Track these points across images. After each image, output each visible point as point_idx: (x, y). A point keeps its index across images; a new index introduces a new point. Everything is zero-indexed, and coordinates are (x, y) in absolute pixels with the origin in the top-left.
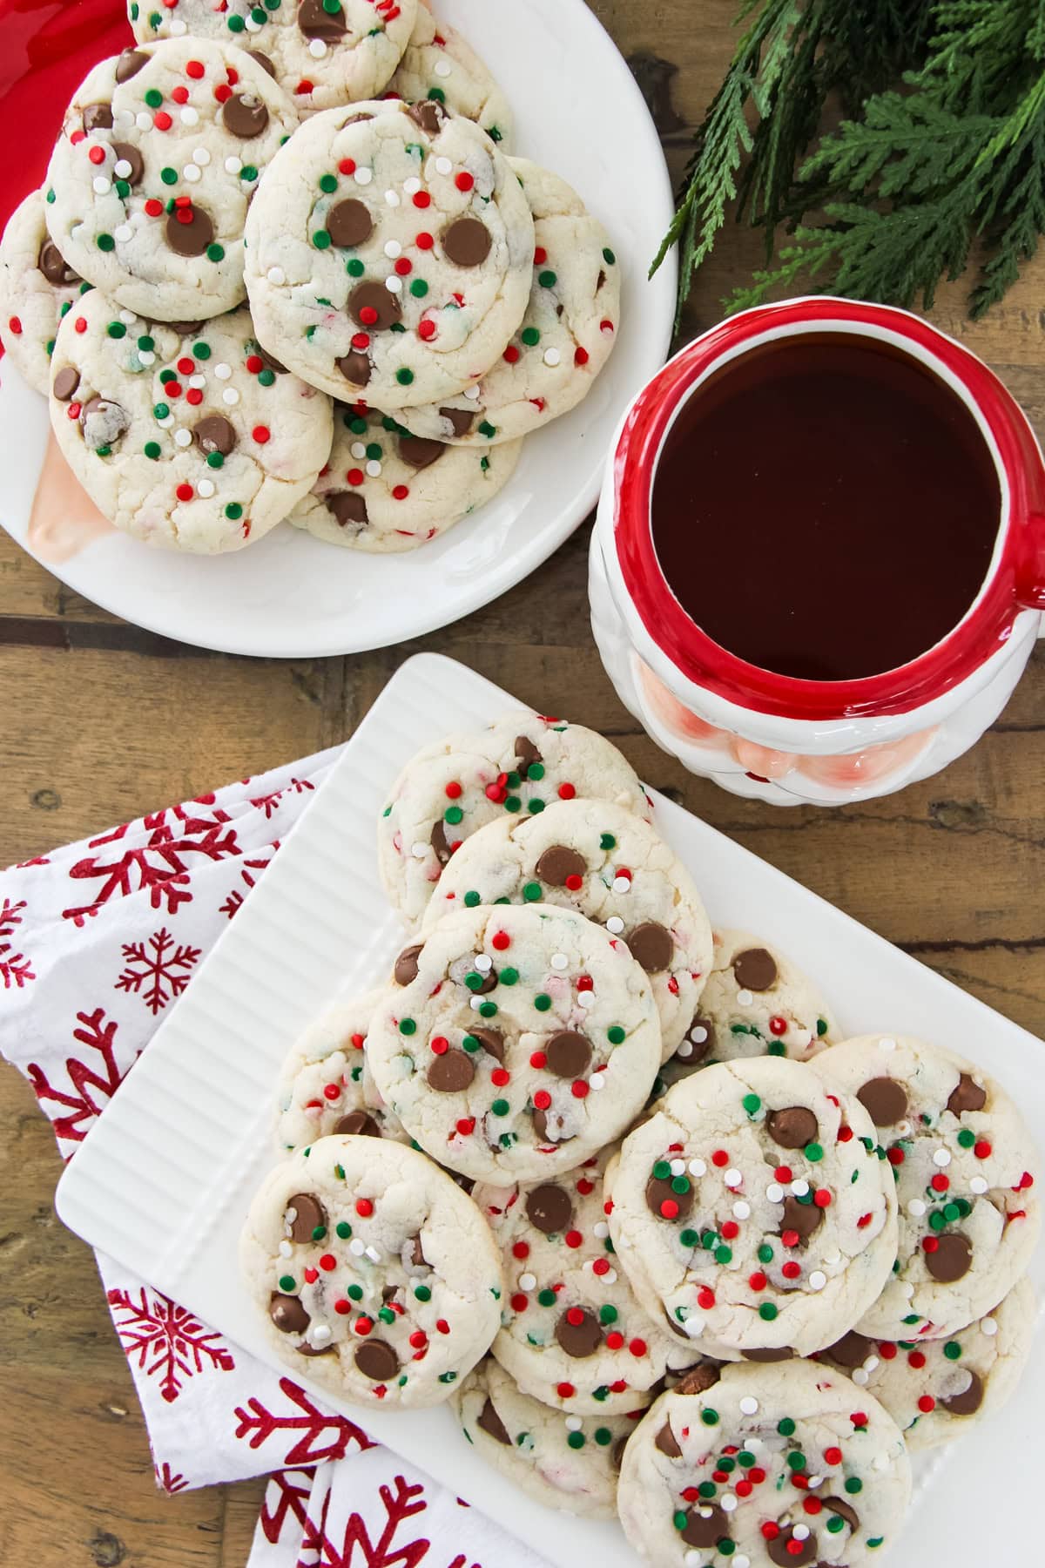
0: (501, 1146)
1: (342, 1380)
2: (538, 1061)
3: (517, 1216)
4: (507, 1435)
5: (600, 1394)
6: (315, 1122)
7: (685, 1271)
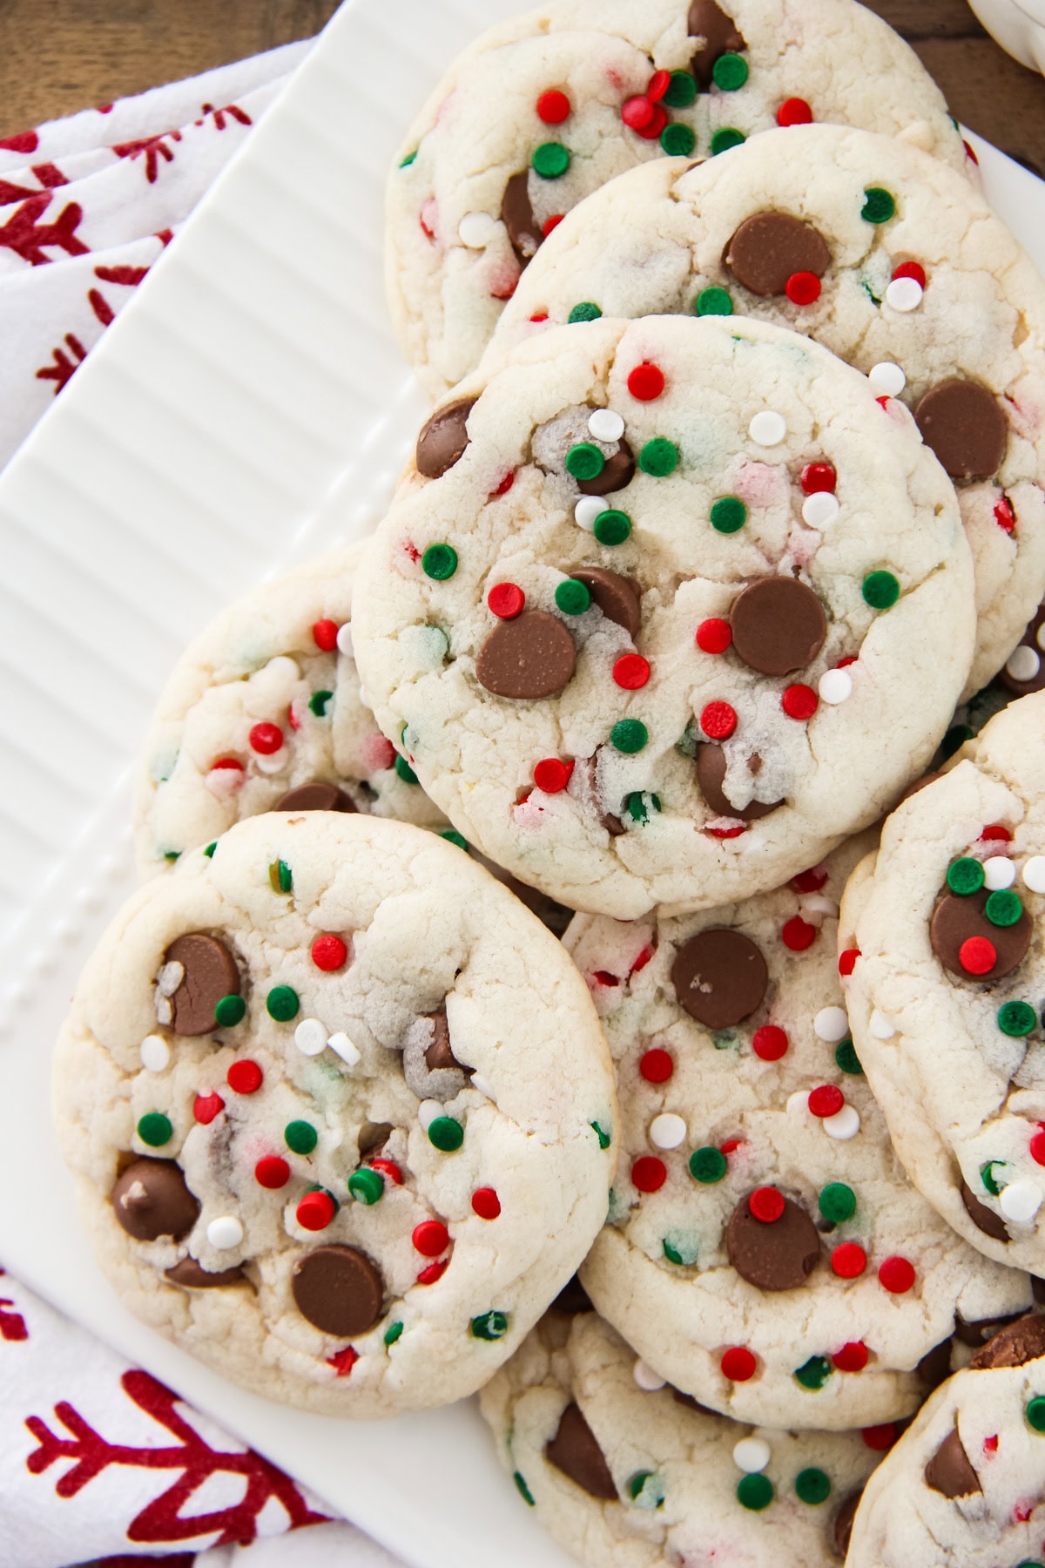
0: (627, 819)
1: (262, 1340)
2: (714, 638)
3: (651, 994)
4: (608, 1475)
5: (812, 1373)
6: (228, 802)
7: (1004, 1087)
